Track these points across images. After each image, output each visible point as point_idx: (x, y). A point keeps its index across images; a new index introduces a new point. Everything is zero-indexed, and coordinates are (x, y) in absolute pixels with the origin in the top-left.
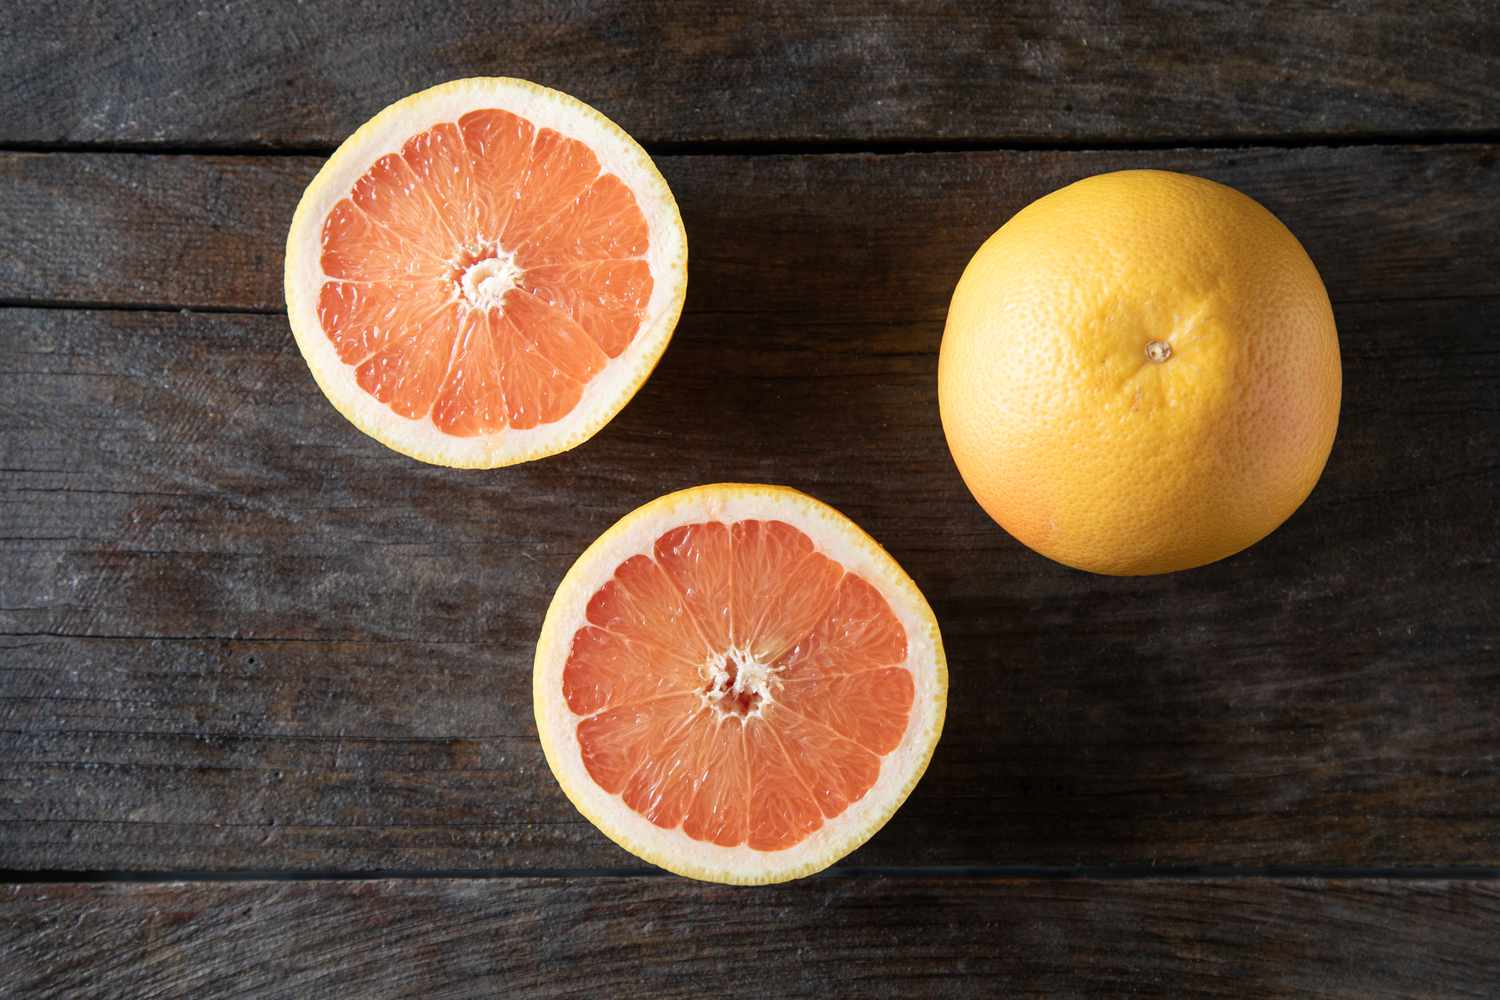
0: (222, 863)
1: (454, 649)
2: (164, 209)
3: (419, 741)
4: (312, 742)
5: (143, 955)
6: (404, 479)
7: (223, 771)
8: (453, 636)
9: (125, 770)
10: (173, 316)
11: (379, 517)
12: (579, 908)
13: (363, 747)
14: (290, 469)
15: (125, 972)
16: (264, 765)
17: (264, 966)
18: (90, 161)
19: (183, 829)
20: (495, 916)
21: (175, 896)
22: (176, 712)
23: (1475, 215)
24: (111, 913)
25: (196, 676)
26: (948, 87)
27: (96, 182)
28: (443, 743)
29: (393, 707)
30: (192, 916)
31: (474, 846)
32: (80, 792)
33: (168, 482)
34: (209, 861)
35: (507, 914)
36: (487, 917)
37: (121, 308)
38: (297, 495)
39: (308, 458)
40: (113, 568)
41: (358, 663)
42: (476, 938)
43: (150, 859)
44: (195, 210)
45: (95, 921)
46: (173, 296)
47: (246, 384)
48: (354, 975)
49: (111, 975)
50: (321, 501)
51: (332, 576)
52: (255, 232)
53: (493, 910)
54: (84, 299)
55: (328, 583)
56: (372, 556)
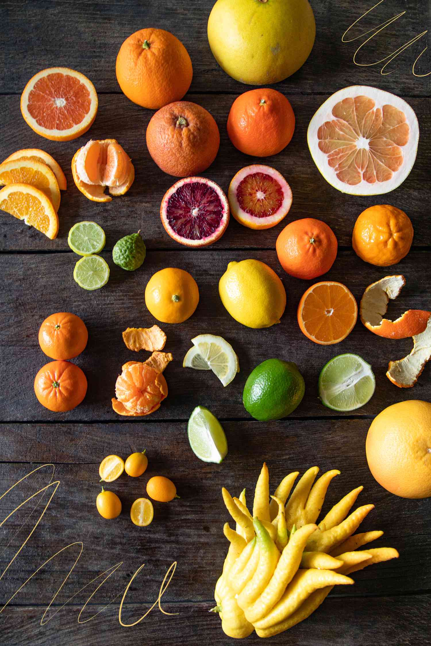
0: (42, 602)
1: (98, 548)
2: (26, 438)
3: (90, 572)
4: (64, 572)
5: (23, 626)
6: (85, 506)
7: (42, 579)
8: (98, 545)
9: (18, 579)
10: (28, 465)
11: (79, 515)
12: (130, 614)
13: (76, 573)
14: (57, 503)
15: (18, 630)
16: (52, 578)
17: (52, 629)
18: (8, 426)
19: (32, 594)
20: (109, 616)
21: (30, 612)
22: (30, 565)
23: (347, 437)
24: (14, 616)
25: (35, 556)
26: (220, 406)
27: (10, 431)
28: (96, 572)
29: (84, 563)
30: (35, 616)
31: (104, 597)
32: (7, 585)
33: (27, 507)
34: (39, 602)
35: (112, 615)
36: (108, 616)
37: (16, 462)
38: (59, 510)
39: (62, 500)
40: (14, 529)
41: (75, 552)
42: (105, 622)
43: (24, 601)
44: (34, 438)
45: (11, 618)
46: (28, 459)
47: (46, 482)
48: (75, 631)
49: (15, 631)
50: (65, 511)
51: (68, 530)
52: (49, 443)
53: (109, 614)
54: (6, 461)
55: (67, 532)
56: (78, 525)
